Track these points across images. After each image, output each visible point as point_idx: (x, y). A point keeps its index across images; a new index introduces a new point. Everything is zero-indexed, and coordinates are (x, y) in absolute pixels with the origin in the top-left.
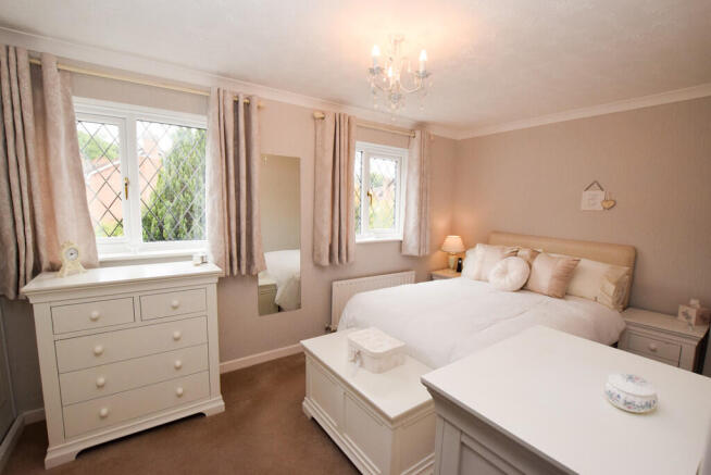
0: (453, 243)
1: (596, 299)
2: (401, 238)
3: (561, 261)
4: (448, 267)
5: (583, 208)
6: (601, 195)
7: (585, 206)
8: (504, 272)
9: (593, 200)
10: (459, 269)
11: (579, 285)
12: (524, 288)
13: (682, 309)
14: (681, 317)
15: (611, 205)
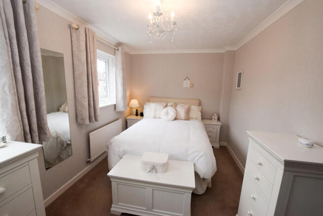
0: (135, 103)
1: (197, 118)
2: (115, 103)
3: (186, 106)
4: (133, 114)
5: (184, 86)
6: (189, 82)
7: (185, 86)
8: (167, 113)
9: (186, 84)
10: (142, 115)
11: (192, 115)
12: (176, 119)
13: (213, 117)
14: (213, 119)
15: (192, 86)
